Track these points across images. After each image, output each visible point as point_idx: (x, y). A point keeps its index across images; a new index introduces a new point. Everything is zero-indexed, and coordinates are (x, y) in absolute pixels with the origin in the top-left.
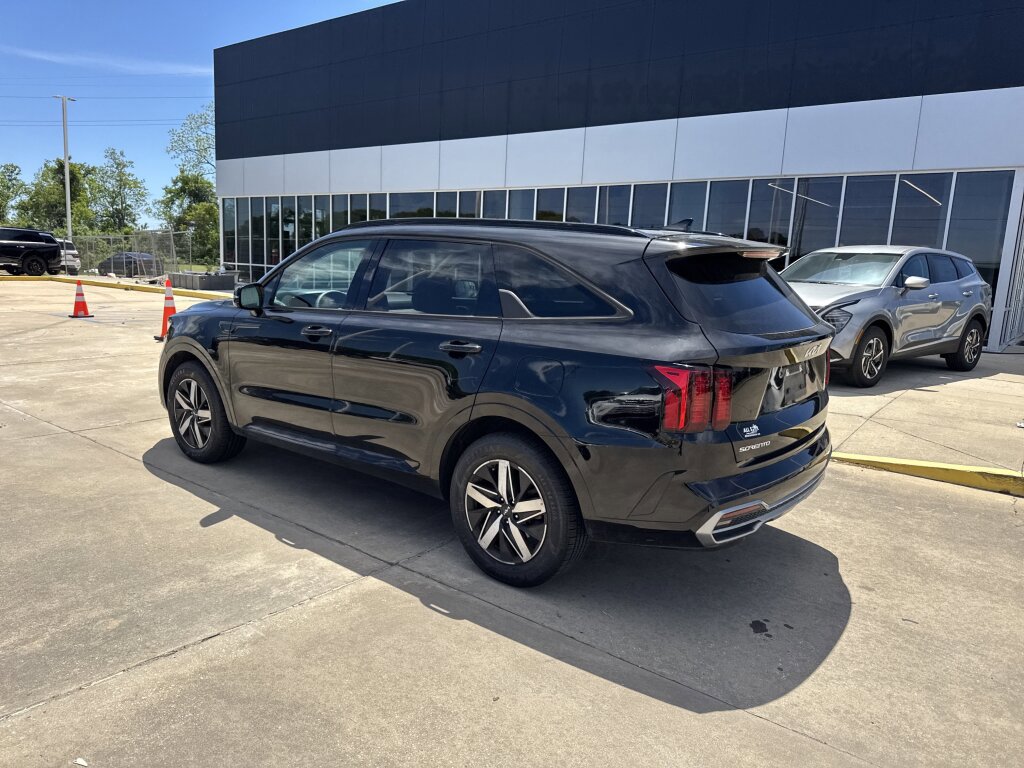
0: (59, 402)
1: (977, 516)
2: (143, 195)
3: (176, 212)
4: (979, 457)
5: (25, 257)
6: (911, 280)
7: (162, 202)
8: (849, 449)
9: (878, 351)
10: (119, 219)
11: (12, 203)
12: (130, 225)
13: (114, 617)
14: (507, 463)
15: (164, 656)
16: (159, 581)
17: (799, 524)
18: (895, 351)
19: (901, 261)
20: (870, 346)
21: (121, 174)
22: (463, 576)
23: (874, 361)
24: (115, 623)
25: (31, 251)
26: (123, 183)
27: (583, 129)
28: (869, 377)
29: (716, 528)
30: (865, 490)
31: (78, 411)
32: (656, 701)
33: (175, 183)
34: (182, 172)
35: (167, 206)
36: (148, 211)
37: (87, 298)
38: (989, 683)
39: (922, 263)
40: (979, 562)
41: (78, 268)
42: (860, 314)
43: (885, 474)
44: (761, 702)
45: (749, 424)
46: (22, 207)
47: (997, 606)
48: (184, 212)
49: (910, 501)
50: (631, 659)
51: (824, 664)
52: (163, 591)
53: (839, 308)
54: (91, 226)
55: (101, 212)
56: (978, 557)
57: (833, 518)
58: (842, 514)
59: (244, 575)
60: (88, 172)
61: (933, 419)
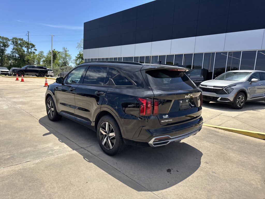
0: (29, 106)
1: (252, 146)
2: (70, 58)
3: (78, 62)
4: (260, 129)
5: (40, 73)
6: (253, 80)
7: (75, 60)
8: (223, 125)
9: (242, 99)
10: (65, 64)
11: (42, 60)
12: (68, 65)
13: (9, 155)
14: (108, 123)
15: (15, 165)
16: (25, 148)
17: (197, 145)
18: (248, 99)
19: (251, 74)
20: (240, 98)
21: (66, 53)
22: (98, 152)
23: (241, 102)
24: (9, 156)
25: (42, 71)
26: (66, 55)
27: (171, 40)
28: (239, 106)
29: (153, 142)
30: (222, 137)
31: (32, 108)
32: (129, 187)
33: (78, 55)
34: (80, 53)
35: (76, 61)
36: (72, 62)
37: (48, 82)
38: (228, 192)
39: (258, 75)
40: (245, 158)
41: (53, 75)
42: (236, 89)
43: (231, 133)
44: (158, 190)
45: (165, 115)
46: (44, 61)
47: (243, 171)
48: (80, 62)
49: (233, 141)
50: (129, 176)
51: (182, 182)
52: (24, 150)
53: (230, 87)
54: (59, 66)
55: (61, 62)
56: (245, 157)
57: (208, 144)
58: (212, 143)
59: (45, 148)
60: (59, 53)
61: (253, 118)
